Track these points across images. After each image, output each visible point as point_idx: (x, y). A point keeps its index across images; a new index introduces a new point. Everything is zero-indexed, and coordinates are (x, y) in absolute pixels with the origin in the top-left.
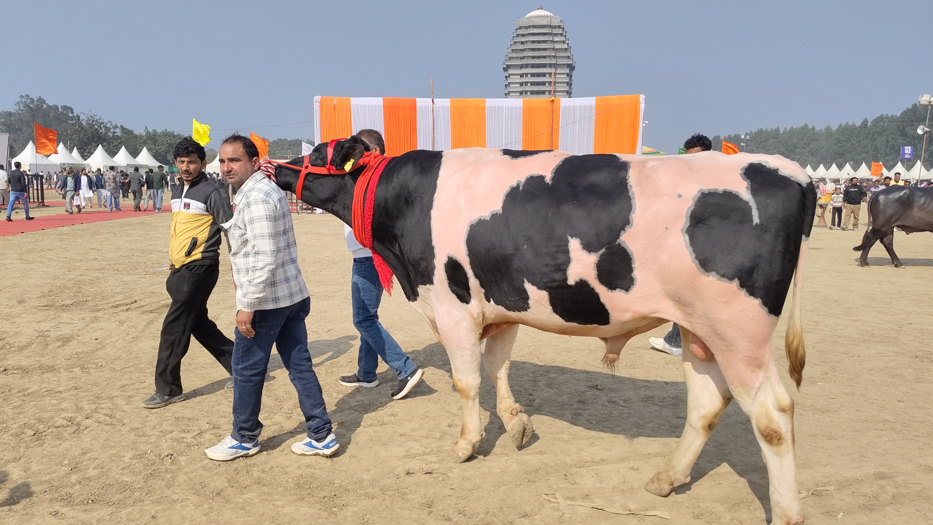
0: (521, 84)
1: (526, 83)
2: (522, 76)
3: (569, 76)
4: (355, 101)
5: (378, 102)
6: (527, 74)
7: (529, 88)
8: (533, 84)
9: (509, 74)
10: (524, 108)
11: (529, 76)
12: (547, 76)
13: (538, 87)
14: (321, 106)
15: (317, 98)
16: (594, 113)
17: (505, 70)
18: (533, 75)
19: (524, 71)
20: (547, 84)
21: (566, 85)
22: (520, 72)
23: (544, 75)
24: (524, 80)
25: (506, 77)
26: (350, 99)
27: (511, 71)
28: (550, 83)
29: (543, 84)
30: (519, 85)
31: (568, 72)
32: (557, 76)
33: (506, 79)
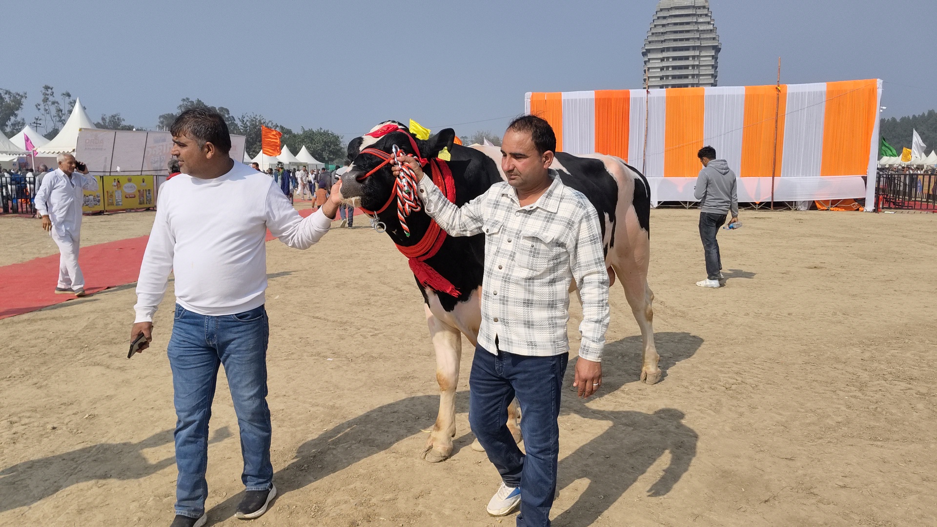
0: (662, 69)
1: (668, 68)
2: (662, 60)
3: (715, 58)
4: (566, 96)
5: (590, 95)
6: (668, 58)
7: (671, 72)
8: (674, 68)
9: (649, 59)
10: (746, 95)
11: (671, 60)
12: (691, 59)
13: (680, 71)
14: (532, 102)
15: (528, 95)
16: (824, 98)
17: (644, 54)
18: (675, 59)
19: (665, 55)
20: (690, 68)
21: (711, 68)
22: (660, 56)
23: (687, 58)
24: (665, 64)
25: (645, 62)
26: (561, 94)
27: (650, 56)
28: (693, 66)
29: (686, 67)
30: (659, 70)
31: (714, 54)
32: (702, 59)
33: (645, 64)
